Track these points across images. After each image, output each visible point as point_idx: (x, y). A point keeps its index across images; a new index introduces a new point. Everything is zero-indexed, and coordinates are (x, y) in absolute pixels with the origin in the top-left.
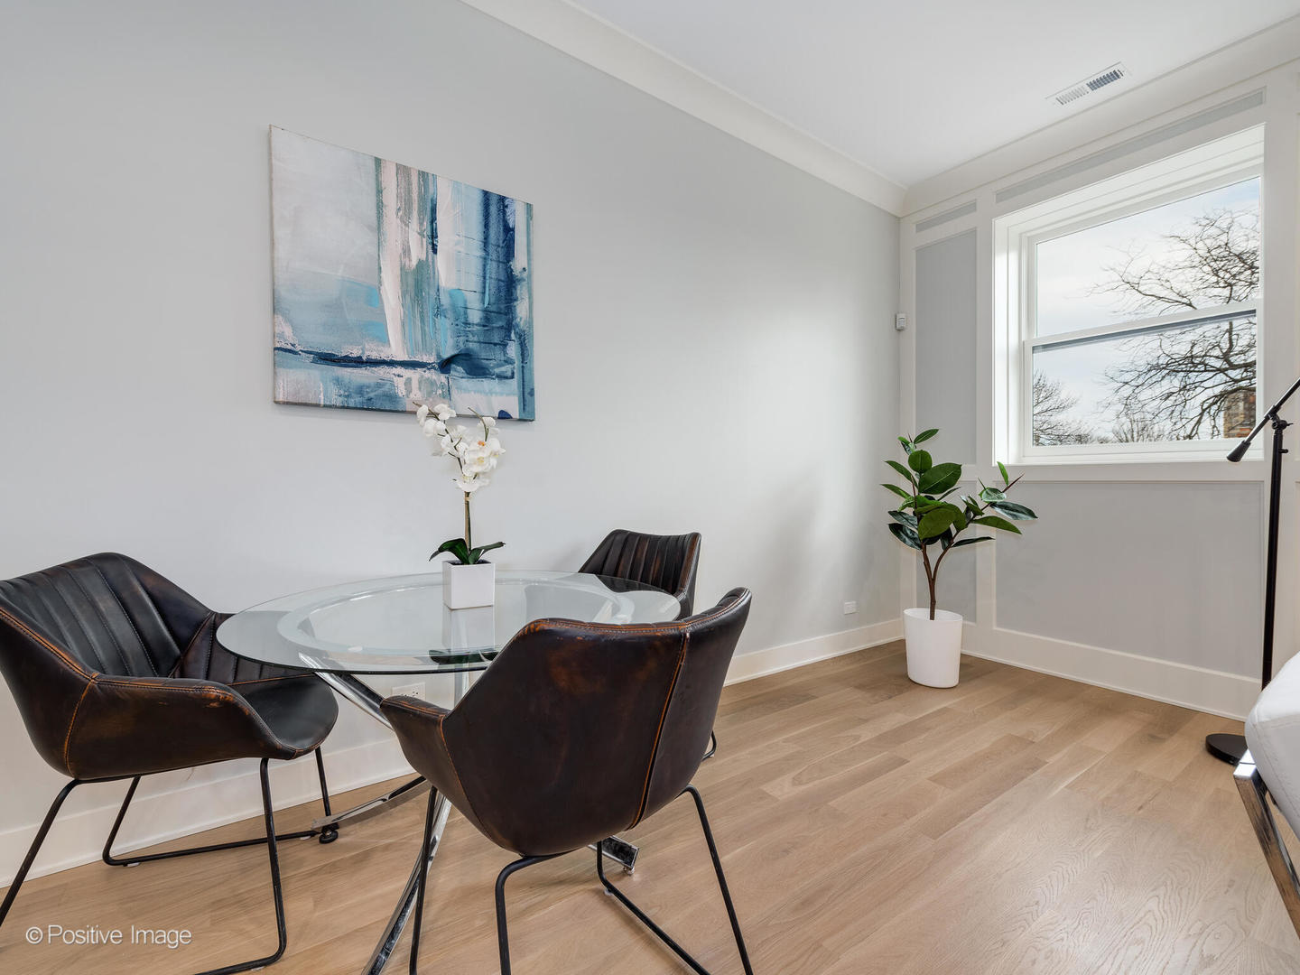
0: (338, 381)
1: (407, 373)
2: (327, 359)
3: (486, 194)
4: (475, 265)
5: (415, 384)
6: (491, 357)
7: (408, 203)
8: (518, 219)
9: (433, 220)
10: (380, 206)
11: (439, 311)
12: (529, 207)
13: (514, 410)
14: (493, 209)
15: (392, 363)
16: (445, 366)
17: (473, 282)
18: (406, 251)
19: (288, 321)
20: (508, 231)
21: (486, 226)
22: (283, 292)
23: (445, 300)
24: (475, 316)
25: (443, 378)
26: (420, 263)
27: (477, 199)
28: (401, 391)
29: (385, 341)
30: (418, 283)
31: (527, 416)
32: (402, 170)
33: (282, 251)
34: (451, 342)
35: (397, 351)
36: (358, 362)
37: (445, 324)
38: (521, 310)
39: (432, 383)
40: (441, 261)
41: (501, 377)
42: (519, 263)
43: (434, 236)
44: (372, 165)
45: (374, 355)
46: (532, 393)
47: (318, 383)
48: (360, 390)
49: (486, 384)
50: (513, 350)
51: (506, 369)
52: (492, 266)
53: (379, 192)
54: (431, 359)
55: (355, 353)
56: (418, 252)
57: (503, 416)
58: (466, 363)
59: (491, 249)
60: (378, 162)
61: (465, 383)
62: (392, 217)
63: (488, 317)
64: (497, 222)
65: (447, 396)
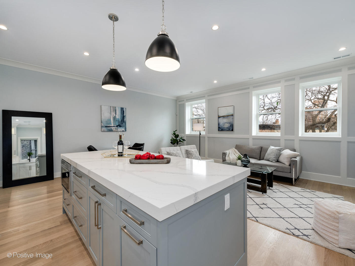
0: (107, 129)
1: (113, 127)
2: (106, 127)
3: (121, 108)
4: (120, 116)
5: (114, 129)
6: (122, 125)
7: (114, 110)
8: (125, 110)
9: (116, 112)
10: (111, 111)
11: (116, 121)
12: (126, 108)
13: (124, 130)
14: (122, 109)
15: (112, 127)
16: (117, 126)
17: (120, 117)
18: (113, 115)
19: (103, 123)
21: (121, 111)
22: (102, 121)
23: (117, 119)
24: (120, 121)
26: (115, 116)
27: (120, 108)
28: (113, 129)
29: (110, 123)
30: (114, 118)
31: (126, 130)
32: (113, 107)
33: (102, 117)
34: (118, 124)
35: (112, 125)
36: (109, 127)
37: (117, 122)
38: (125, 119)
40: (117, 116)
41: (123, 127)
42: (125, 114)
43: (116, 113)
44: (110, 107)
45: (110, 126)
46: (126, 128)
47: (104, 129)
48: (109, 129)
49: (121, 128)
50: (124, 124)
51: (123, 126)
52: (122, 115)
53: (111, 110)
54: (116, 126)
56: (114, 115)
57: (123, 131)
58: (119, 126)
60: (111, 107)
61: (119, 128)
62: (112, 112)
63: (121, 121)
64: (122, 111)
65: (117, 129)
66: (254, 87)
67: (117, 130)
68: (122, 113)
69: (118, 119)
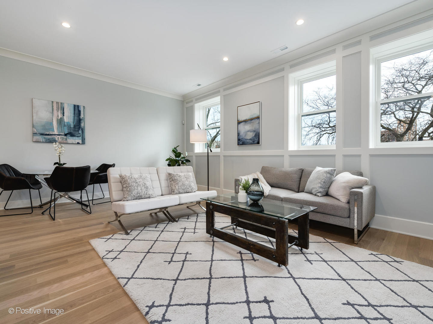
0: (44, 138)
1: (58, 136)
2: (42, 134)
3: (75, 106)
4: (72, 118)
5: (59, 138)
6: (75, 133)
7: (58, 108)
8: (82, 109)
9: (63, 110)
10: (53, 109)
11: (65, 126)
12: (84, 107)
13: (80, 142)
14: (76, 108)
15: (55, 135)
16: (66, 135)
17: (72, 120)
18: (58, 116)
19: (35, 128)
20: (79, 111)
21: (75, 111)
22: (34, 124)
23: (66, 124)
24: (72, 126)
25: (65, 137)
26: (61, 118)
27: (73, 106)
28: (57, 139)
29: (54, 131)
30: (60, 122)
31: (83, 142)
32: (57, 103)
33: (34, 118)
34: (67, 131)
35: (56, 132)
36: (48, 135)
37: (66, 128)
38: (82, 125)
39: (63, 138)
40: (65, 117)
42: (82, 116)
43: (64, 113)
44: (51, 102)
45: (51, 134)
46: (84, 139)
47: (40, 138)
48: (49, 139)
49: (74, 138)
50: (80, 132)
51: (79, 135)
52: (76, 118)
53: (53, 107)
54: (63, 134)
55: (48, 133)
56: (60, 116)
57: (78, 143)
58: (71, 135)
59: (76, 115)
60: (52, 102)
61: (70, 138)
62: (55, 111)
63: (75, 127)
64: (77, 110)
65: (66, 140)
66: (291, 66)
67: (65, 142)
68: (76, 113)
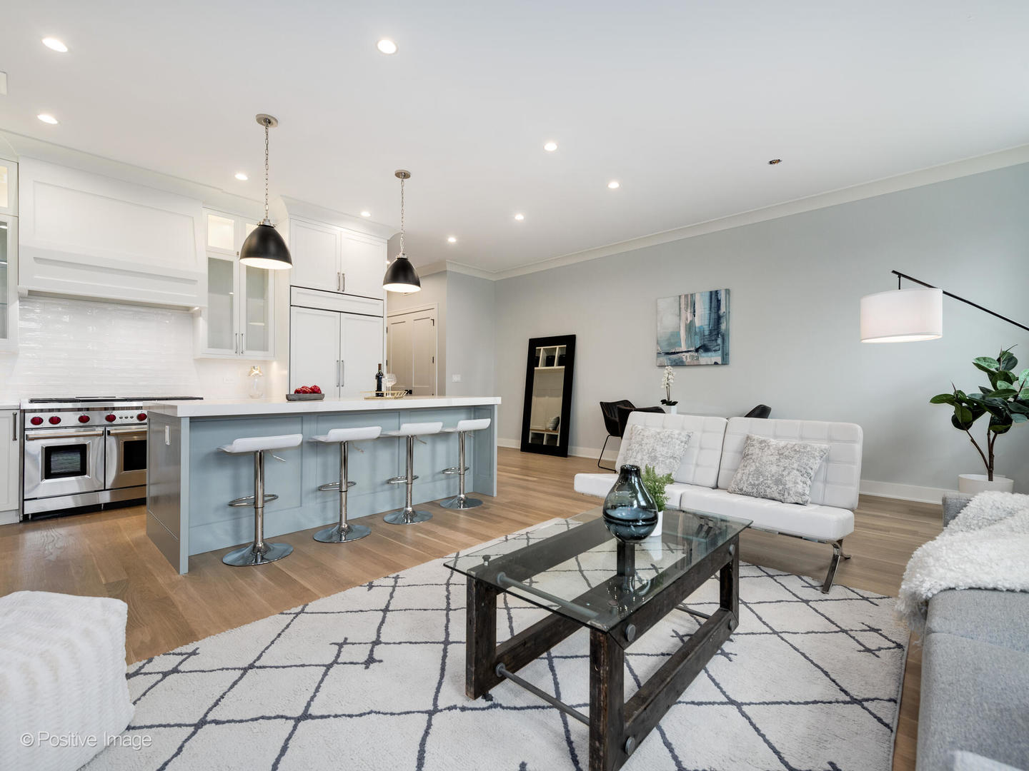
0: (669, 359)
1: (688, 354)
2: (668, 354)
3: (711, 292)
4: (707, 316)
5: (688, 357)
6: (712, 345)
7: (687, 305)
8: (722, 297)
9: (694, 307)
10: (680, 309)
11: (696, 334)
12: (726, 291)
13: (719, 360)
14: (713, 296)
15: (682, 352)
16: (697, 350)
17: (707, 322)
18: (687, 319)
19: (660, 345)
20: (719, 301)
21: (711, 302)
22: (659, 338)
23: (697, 330)
24: (707, 333)
25: (696, 354)
26: (691, 321)
27: (708, 294)
28: (685, 360)
29: (681, 346)
30: (690, 327)
31: (725, 361)
32: (686, 296)
33: (659, 328)
34: (699, 342)
35: (684, 348)
36: (674, 353)
37: (697, 337)
38: (723, 327)
39: (693, 356)
40: (696, 319)
41: (715, 351)
42: (723, 309)
43: (694, 312)
44: (678, 298)
45: (678, 351)
46: (727, 355)
47: (664, 360)
48: (675, 361)
49: (710, 354)
50: (719, 341)
51: (717, 348)
52: (713, 315)
53: (680, 305)
54: (693, 349)
55: (673, 351)
56: (690, 318)
57: (716, 363)
58: (705, 348)
59: (712, 310)
60: (680, 296)
61: (703, 354)
62: (683, 311)
63: (711, 332)
64: (715, 300)
65: (698, 359)
67: (696, 363)
68: (713, 306)
69: (699, 328)
